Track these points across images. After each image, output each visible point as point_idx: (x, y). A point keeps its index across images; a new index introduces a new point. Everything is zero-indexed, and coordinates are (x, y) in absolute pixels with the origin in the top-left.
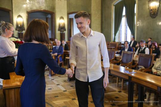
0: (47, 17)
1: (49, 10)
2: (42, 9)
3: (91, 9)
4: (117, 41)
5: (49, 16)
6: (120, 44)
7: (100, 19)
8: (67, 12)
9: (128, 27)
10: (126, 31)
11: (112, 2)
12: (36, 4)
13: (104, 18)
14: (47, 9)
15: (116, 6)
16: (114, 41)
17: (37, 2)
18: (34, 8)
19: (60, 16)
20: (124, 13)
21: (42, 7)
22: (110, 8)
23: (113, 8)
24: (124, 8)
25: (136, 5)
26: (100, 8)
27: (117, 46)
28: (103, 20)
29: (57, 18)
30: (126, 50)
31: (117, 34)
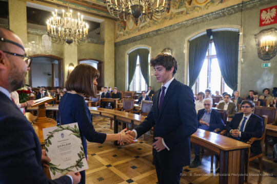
0: (54, 63)
1: (56, 55)
2: (47, 54)
3: (104, 57)
4: (131, 90)
5: (56, 62)
6: (135, 93)
7: (114, 67)
8: (78, 58)
9: (142, 76)
10: (140, 80)
11: (126, 51)
12: (41, 48)
13: (117, 67)
14: (54, 54)
15: (129, 55)
16: (129, 90)
17: (42, 46)
18: (39, 52)
19: (70, 63)
20: (138, 62)
21: (48, 52)
22: (123, 56)
23: (127, 57)
24: (138, 57)
25: (149, 55)
26: (113, 56)
27: (133, 95)
28: (117, 69)
29: (65, 65)
30: (144, 99)
31: (132, 83)
